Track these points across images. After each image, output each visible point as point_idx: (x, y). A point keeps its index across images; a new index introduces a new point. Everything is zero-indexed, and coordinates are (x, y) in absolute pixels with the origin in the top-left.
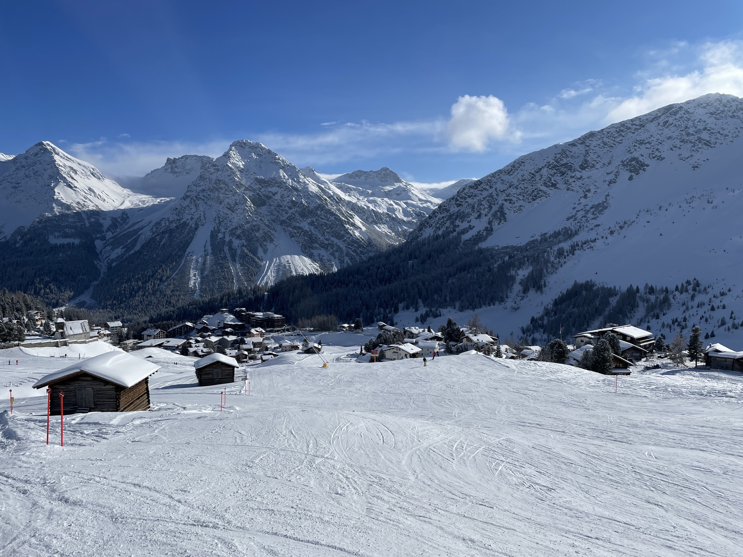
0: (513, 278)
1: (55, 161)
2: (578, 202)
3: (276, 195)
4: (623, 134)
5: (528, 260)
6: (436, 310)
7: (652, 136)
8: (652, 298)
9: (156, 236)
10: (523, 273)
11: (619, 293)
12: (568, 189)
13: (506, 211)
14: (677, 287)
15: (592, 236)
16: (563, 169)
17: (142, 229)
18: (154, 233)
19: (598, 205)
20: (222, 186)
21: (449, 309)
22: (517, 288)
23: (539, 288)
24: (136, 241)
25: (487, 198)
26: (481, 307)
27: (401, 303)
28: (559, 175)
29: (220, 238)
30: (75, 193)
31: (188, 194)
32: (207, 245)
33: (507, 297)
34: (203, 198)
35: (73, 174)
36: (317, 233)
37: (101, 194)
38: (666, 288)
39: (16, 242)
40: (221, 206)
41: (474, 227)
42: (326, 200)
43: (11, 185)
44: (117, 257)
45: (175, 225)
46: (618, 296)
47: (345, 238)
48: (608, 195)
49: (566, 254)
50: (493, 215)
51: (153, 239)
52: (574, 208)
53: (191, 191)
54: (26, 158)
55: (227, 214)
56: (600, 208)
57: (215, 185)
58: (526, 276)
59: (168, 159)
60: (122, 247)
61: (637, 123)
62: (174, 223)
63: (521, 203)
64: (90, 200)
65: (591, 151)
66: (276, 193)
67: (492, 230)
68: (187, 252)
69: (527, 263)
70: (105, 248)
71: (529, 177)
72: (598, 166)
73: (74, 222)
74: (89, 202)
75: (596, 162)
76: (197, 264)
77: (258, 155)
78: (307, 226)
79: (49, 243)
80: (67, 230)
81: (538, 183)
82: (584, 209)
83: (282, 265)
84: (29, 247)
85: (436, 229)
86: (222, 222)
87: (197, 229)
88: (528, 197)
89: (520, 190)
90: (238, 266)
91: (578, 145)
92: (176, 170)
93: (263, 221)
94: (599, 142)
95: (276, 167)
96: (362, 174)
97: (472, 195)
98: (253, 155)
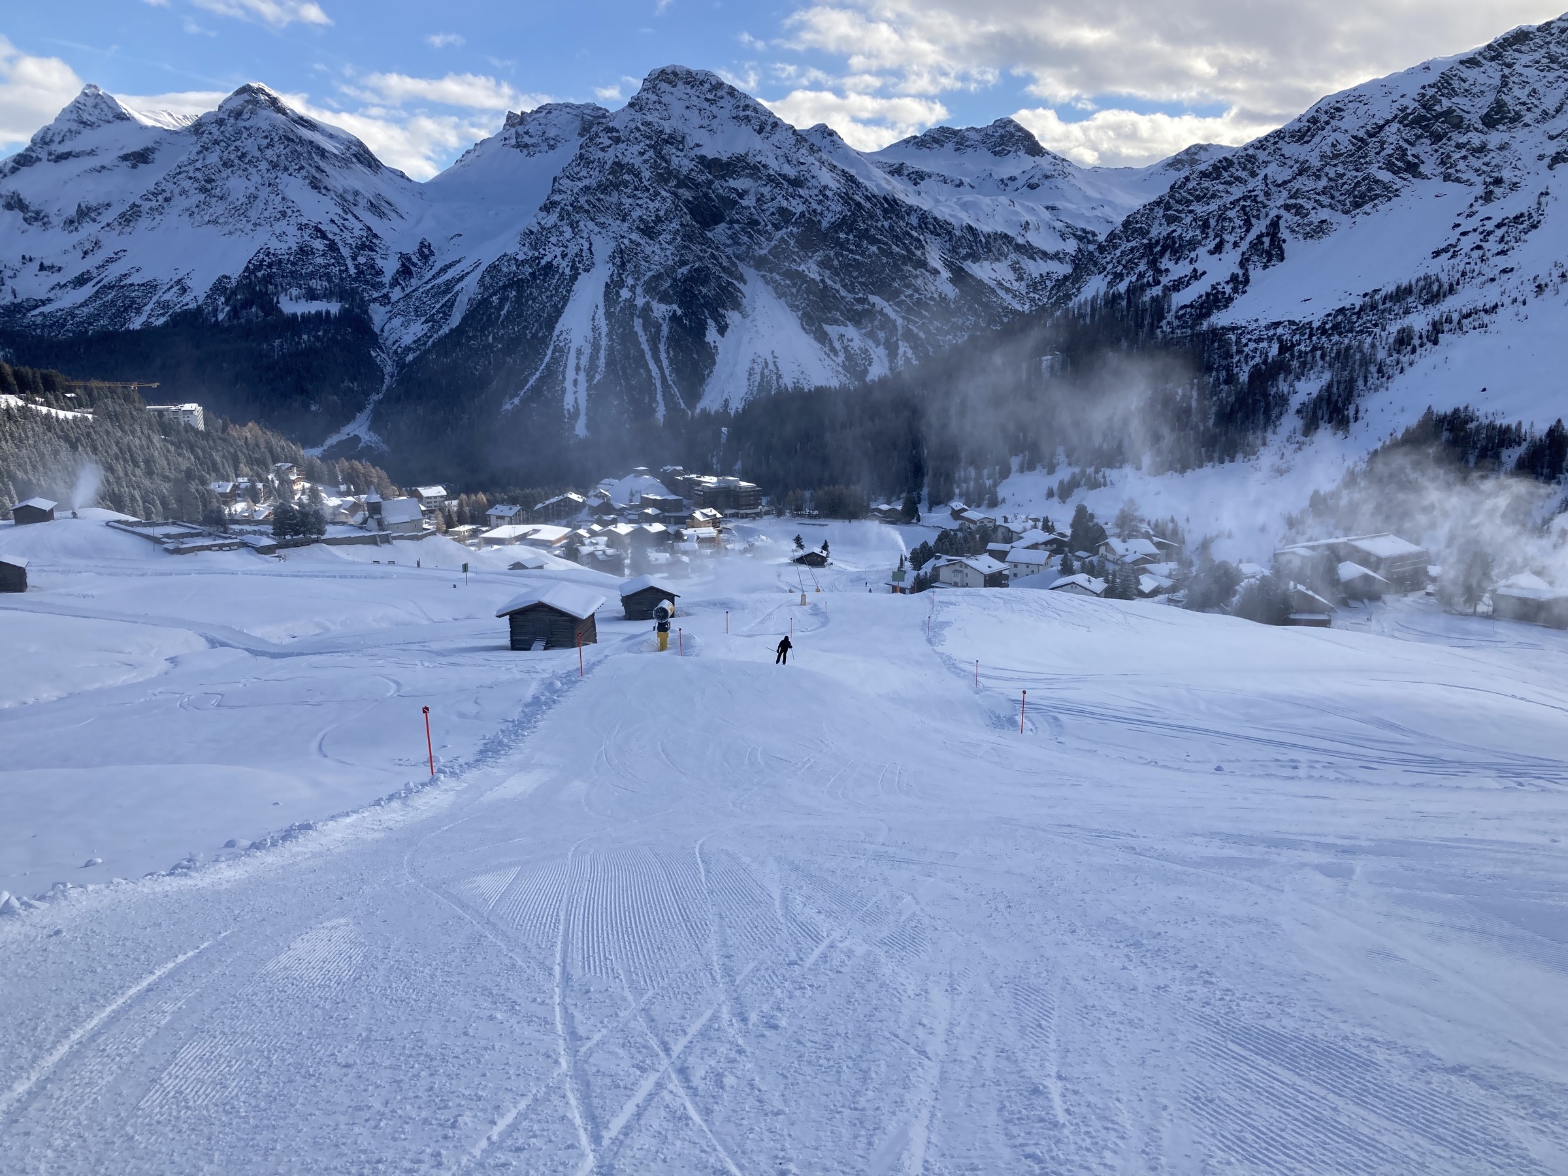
0: (1283, 400)
2: (1468, 211)
3: (746, 197)
5: (1323, 357)
6: (1097, 472)
9: (491, 296)
10: (1308, 388)
11: (1529, 439)
12: (1448, 178)
13: (1284, 234)
15: (1492, 295)
16: (1438, 127)
17: (462, 278)
18: (486, 289)
19: (1516, 218)
20: (626, 177)
21: (1127, 470)
22: (1290, 421)
23: (1342, 423)
24: (450, 305)
25: (1242, 203)
26: (1200, 466)
27: (1016, 457)
28: (1428, 141)
29: (625, 300)
30: (326, 201)
31: (557, 198)
32: (597, 316)
33: (1264, 444)
34: (587, 207)
36: (838, 286)
39: (216, 310)
40: (625, 226)
41: (1204, 273)
42: (859, 204)
43: (196, 185)
44: (415, 342)
45: (529, 270)
46: (1525, 445)
47: (902, 297)
48: (1546, 194)
49: (1416, 342)
50: (1252, 245)
51: (484, 302)
52: (1456, 227)
53: (560, 191)
54: (221, 122)
55: (639, 244)
56: (1524, 224)
57: (611, 177)
58: (1314, 395)
59: (510, 117)
60: (423, 319)
62: (526, 267)
63: (1324, 214)
64: (354, 215)
65: (1516, 78)
66: (746, 192)
67: (1247, 281)
68: (556, 333)
69: (1320, 363)
70: (389, 321)
71: (1350, 147)
72: (1528, 118)
73: (326, 266)
74: (353, 220)
75: (1525, 107)
76: (578, 358)
77: (707, 100)
78: (814, 267)
79: (281, 312)
80: (313, 283)
81: (1370, 163)
82: (1481, 229)
83: (759, 360)
84: (243, 321)
85: (1115, 278)
86: (629, 261)
87: (576, 279)
88: (1343, 198)
89: (1324, 182)
90: (665, 363)
91: (1483, 61)
92: (526, 139)
93: (717, 259)
94: (1537, 56)
95: (746, 131)
96: (947, 138)
97: (1205, 195)
98: (695, 99)
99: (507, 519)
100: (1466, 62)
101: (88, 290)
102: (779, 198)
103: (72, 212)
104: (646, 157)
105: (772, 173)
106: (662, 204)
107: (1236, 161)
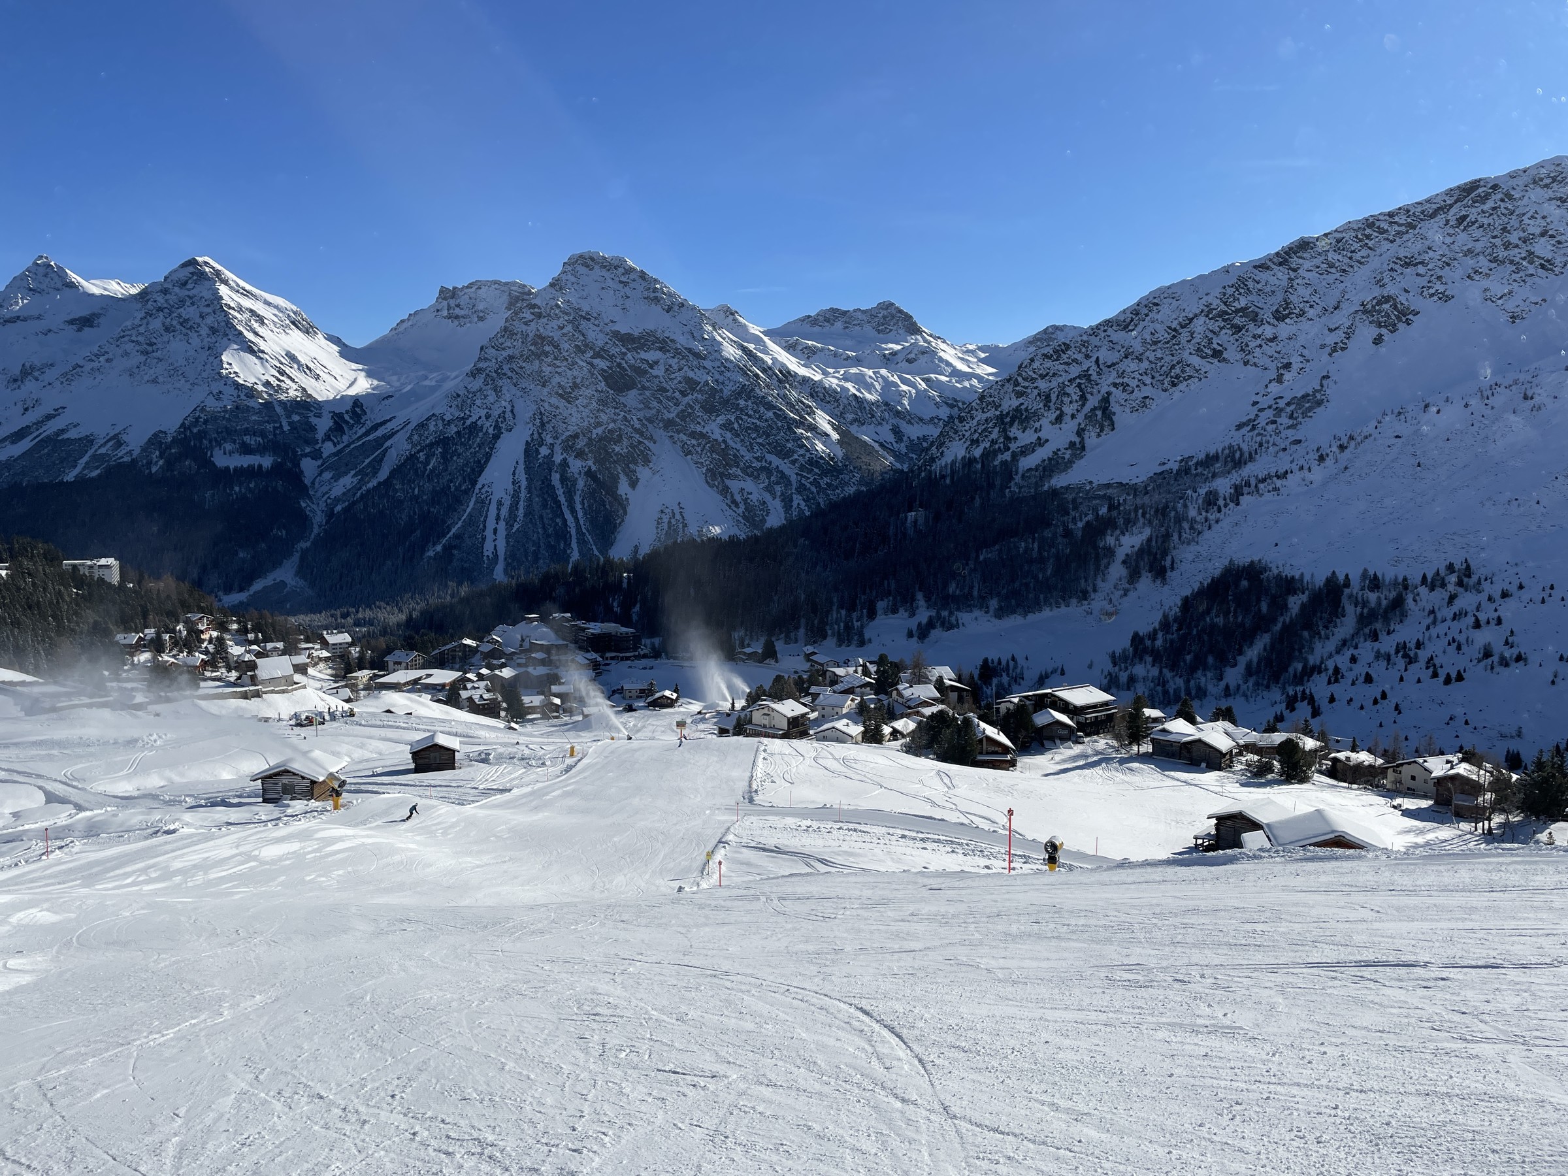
0: (1110, 552)
1: (221, 298)
2: (1263, 392)
3: (656, 367)
4: (1370, 244)
5: (1144, 515)
6: (951, 613)
7: (1430, 248)
8: (1372, 597)
9: (418, 452)
10: (1130, 542)
11: (1309, 588)
12: (1246, 363)
13: (1114, 407)
14: (1424, 577)
15: (1283, 464)
16: (1238, 321)
17: (393, 434)
18: (414, 446)
19: (1303, 397)
20: (547, 348)
21: (977, 613)
22: (1117, 571)
23: (1160, 573)
24: (380, 460)
25: (1078, 381)
26: (1040, 610)
27: (882, 600)
28: (1230, 332)
29: (544, 457)
30: (262, 363)
31: (482, 365)
32: (517, 472)
33: (1095, 591)
34: (510, 374)
35: (256, 325)
36: (738, 446)
37: (311, 365)
38: (1405, 579)
39: (150, 463)
40: (545, 391)
41: (1047, 441)
42: (757, 375)
43: (138, 348)
44: (344, 494)
45: (456, 430)
46: (1306, 594)
47: (796, 456)
48: (1327, 377)
49: (1221, 502)
50: (1086, 417)
51: (412, 458)
52: (1255, 403)
53: (486, 359)
54: (165, 291)
55: (557, 407)
56: (1309, 403)
57: (532, 348)
58: (1137, 548)
59: (443, 291)
60: (353, 472)
61: (1401, 219)
62: (453, 426)
63: (1147, 391)
64: (289, 377)
65: (1300, 281)
66: (656, 363)
67: (1083, 448)
68: (479, 486)
69: (1141, 520)
70: (320, 474)
71: (1166, 335)
72: (1311, 313)
73: (259, 423)
74: (288, 381)
75: (1308, 305)
76: (499, 509)
77: (621, 282)
78: (717, 431)
79: (214, 464)
80: (247, 439)
81: (1183, 349)
82: (1274, 406)
83: (667, 511)
84: (176, 473)
85: (971, 445)
86: (548, 423)
87: (499, 437)
88: (1161, 378)
89: (1146, 364)
90: (580, 514)
91: (1273, 266)
92: (457, 311)
93: (629, 422)
94: (1317, 261)
95: (656, 309)
96: (837, 317)
97: (1048, 373)
98: (610, 283)
99: (404, 665)
100: (1259, 267)
101: (25, 445)
102: (686, 368)
103: (16, 371)
104: (565, 331)
105: (679, 347)
106: (581, 370)
107: (1072, 345)
